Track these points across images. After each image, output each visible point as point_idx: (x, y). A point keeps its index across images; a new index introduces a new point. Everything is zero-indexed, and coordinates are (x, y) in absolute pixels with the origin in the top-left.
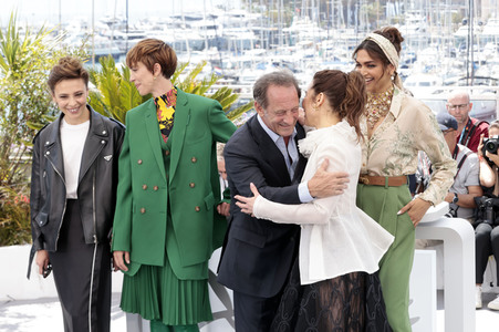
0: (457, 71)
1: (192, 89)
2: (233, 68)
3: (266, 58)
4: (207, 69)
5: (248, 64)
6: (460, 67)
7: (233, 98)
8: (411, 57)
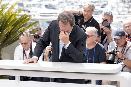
0: (126, 9)
1: (11, 15)
2: (27, 6)
3: (42, 3)
4: (17, 7)
5: (34, 5)
6: (128, 7)
7: (29, 19)
8: (106, 3)
